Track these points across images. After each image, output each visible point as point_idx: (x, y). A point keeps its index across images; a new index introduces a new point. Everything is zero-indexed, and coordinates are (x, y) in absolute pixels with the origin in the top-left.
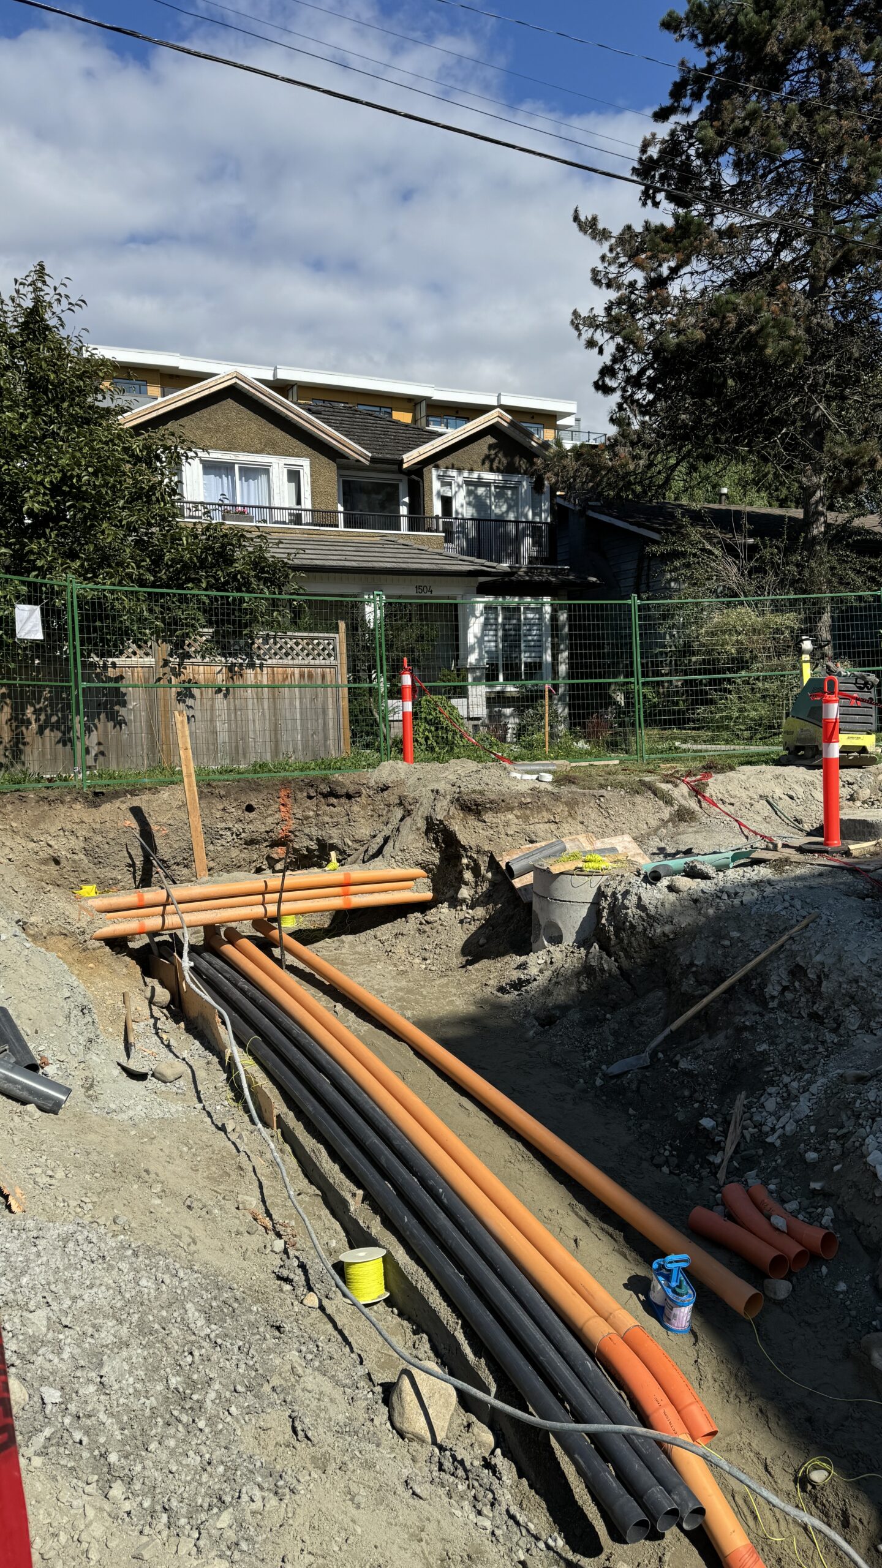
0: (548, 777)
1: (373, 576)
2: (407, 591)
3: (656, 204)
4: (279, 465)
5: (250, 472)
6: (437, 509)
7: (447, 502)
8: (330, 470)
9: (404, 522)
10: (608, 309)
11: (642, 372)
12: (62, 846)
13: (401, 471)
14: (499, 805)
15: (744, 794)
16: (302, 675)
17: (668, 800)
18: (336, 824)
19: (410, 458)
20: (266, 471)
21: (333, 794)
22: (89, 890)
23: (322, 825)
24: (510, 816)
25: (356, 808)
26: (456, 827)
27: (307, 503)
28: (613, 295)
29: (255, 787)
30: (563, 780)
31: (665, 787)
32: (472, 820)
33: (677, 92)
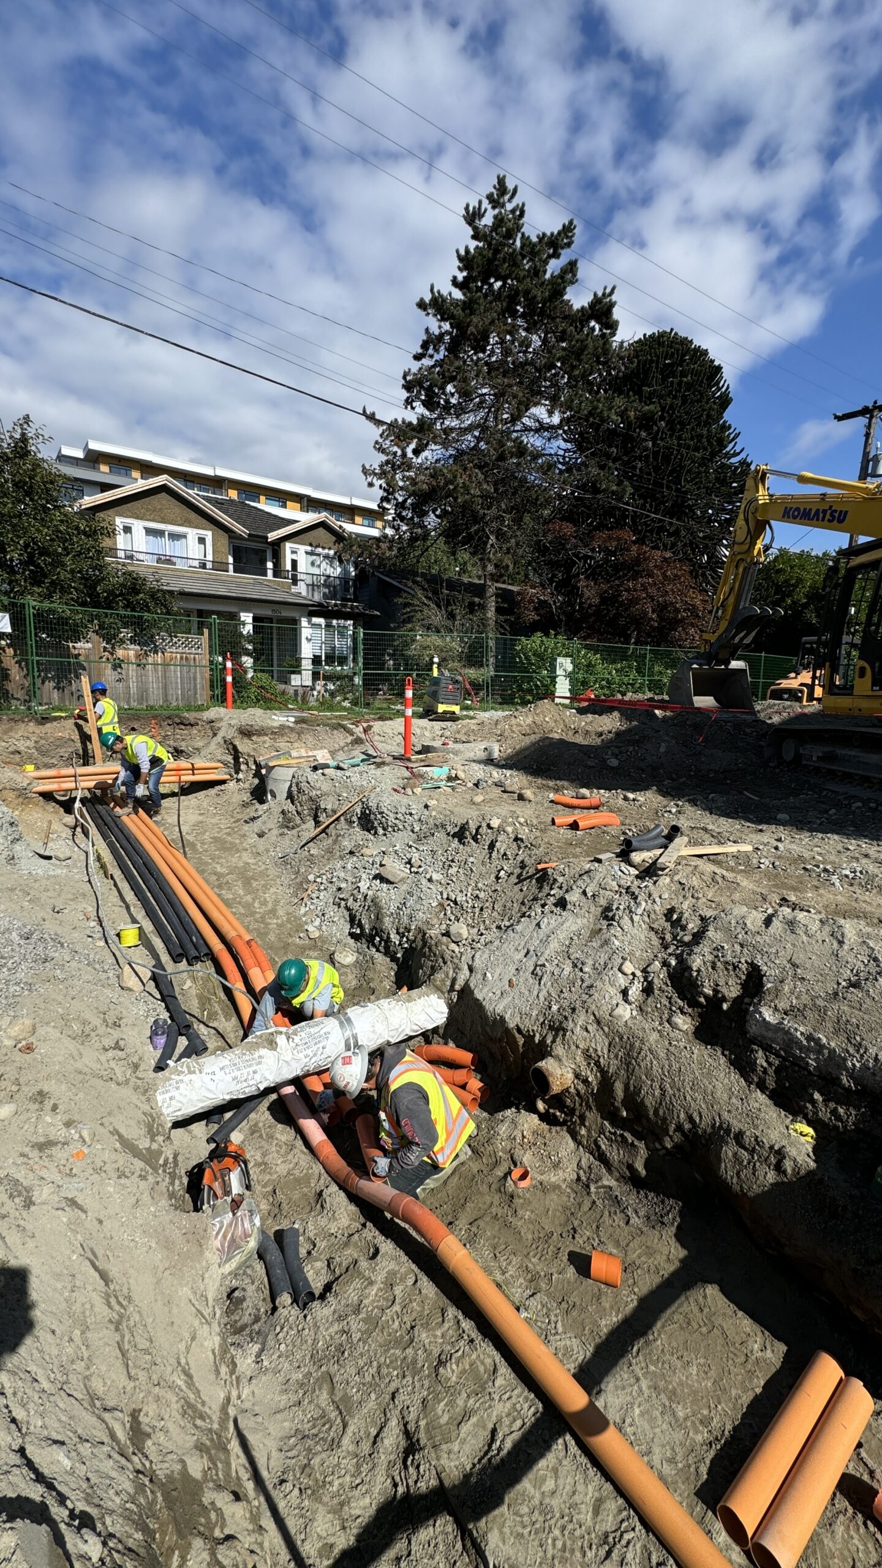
0: (292, 719)
1: (246, 603)
2: (266, 612)
3: (413, 408)
4: (192, 534)
5: (174, 537)
6: (289, 567)
7: (294, 563)
8: (224, 539)
9: (270, 573)
10: (381, 466)
11: (405, 501)
12: (22, 745)
13: (267, 542)
14: (261, 732)
15: (390, 732)
16: (182, 658)
17: (352, 734)
18: (183, 740)
19: (273, 536)
20: (185, 536)
21: (182, 723)
22: (30, 768)
23: (175, 740)
24: (266, 738)
25: (195, 732)
26: (237, 743)
27: (210, 557)
28: (384, 458)
29: (137, 718)
30: (300, 721)
31: (351, 726)
32: (246, 740)
33: (425, 345)
